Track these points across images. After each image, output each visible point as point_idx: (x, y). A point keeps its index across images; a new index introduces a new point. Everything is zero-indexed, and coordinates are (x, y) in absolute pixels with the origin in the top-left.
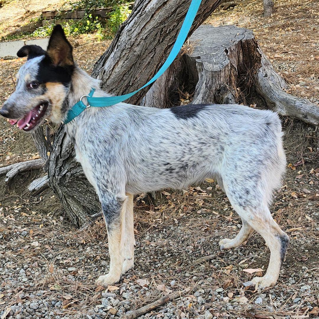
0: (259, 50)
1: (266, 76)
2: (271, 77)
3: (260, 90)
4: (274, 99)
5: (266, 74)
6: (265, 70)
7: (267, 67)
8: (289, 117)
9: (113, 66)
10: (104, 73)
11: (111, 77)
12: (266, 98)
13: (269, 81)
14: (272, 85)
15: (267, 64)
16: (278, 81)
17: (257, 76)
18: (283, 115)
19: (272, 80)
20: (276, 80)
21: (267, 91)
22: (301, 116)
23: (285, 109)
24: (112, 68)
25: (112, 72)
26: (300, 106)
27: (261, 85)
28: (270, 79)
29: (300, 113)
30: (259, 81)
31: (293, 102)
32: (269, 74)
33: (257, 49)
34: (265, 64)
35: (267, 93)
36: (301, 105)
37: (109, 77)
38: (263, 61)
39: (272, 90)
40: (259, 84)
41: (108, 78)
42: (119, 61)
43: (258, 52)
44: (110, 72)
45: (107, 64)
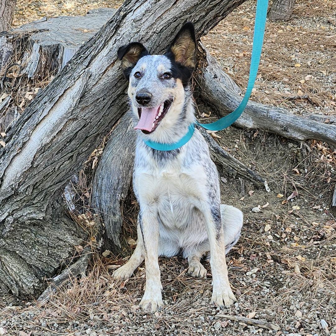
0: (201, 44)
1: (216, 77)
2: (221, 79)
3: (208, 95)
4: (234, 106)
5: (215, 75)
6: (212, 70)
7: (214, 66)
8: (258, 129)
9: (106, 67)
10: (90, 77)
11: (100, 82)
12: (219, 106)
13: (221, 84)
14: (225, 89)
15: (213, 62)
16: (230, 84)
17: (203, 77)
18: (250, 127)
19: (223, 83)
20: (227, 82)
21: (221, 96)
22: (278, 129)
23: (251, 119)
24: (104, 70)
25: (102, 75)
26: (277, 116)
27: (210, 88)
28: (221, 81)
29: (276, 125)
30: (207, 83)
31: (265, 111)
32: (218, 75)
33: (199, 42)
34: (211, 62)
35: (220, 98)
36: (279, 115)
37: (97, 82)
38: (209, 58)
39: (228, 95)
40: (207, 88)
41: (96, 84)
42: (116, 61)
43: (200, 46)
44: (100, 75)
45: (94, 64)
